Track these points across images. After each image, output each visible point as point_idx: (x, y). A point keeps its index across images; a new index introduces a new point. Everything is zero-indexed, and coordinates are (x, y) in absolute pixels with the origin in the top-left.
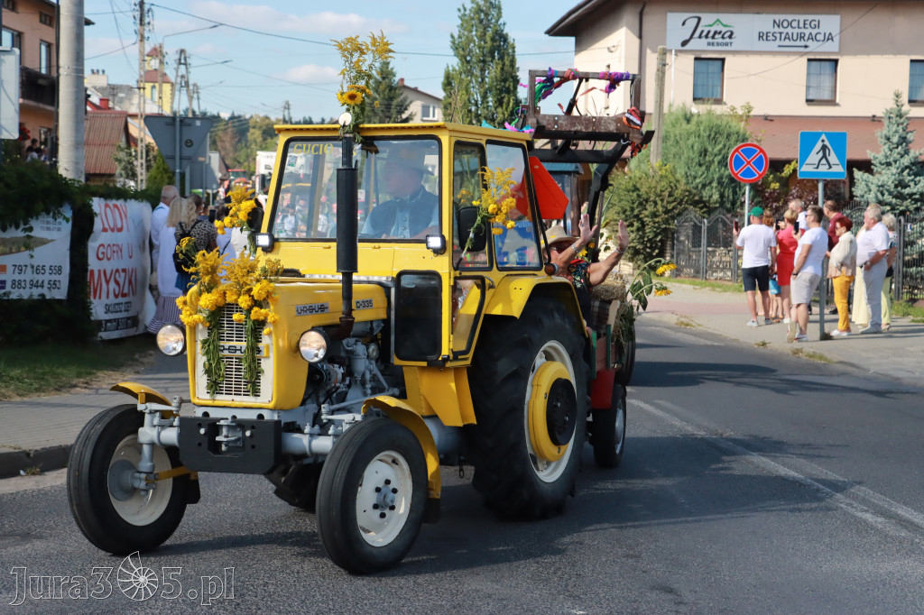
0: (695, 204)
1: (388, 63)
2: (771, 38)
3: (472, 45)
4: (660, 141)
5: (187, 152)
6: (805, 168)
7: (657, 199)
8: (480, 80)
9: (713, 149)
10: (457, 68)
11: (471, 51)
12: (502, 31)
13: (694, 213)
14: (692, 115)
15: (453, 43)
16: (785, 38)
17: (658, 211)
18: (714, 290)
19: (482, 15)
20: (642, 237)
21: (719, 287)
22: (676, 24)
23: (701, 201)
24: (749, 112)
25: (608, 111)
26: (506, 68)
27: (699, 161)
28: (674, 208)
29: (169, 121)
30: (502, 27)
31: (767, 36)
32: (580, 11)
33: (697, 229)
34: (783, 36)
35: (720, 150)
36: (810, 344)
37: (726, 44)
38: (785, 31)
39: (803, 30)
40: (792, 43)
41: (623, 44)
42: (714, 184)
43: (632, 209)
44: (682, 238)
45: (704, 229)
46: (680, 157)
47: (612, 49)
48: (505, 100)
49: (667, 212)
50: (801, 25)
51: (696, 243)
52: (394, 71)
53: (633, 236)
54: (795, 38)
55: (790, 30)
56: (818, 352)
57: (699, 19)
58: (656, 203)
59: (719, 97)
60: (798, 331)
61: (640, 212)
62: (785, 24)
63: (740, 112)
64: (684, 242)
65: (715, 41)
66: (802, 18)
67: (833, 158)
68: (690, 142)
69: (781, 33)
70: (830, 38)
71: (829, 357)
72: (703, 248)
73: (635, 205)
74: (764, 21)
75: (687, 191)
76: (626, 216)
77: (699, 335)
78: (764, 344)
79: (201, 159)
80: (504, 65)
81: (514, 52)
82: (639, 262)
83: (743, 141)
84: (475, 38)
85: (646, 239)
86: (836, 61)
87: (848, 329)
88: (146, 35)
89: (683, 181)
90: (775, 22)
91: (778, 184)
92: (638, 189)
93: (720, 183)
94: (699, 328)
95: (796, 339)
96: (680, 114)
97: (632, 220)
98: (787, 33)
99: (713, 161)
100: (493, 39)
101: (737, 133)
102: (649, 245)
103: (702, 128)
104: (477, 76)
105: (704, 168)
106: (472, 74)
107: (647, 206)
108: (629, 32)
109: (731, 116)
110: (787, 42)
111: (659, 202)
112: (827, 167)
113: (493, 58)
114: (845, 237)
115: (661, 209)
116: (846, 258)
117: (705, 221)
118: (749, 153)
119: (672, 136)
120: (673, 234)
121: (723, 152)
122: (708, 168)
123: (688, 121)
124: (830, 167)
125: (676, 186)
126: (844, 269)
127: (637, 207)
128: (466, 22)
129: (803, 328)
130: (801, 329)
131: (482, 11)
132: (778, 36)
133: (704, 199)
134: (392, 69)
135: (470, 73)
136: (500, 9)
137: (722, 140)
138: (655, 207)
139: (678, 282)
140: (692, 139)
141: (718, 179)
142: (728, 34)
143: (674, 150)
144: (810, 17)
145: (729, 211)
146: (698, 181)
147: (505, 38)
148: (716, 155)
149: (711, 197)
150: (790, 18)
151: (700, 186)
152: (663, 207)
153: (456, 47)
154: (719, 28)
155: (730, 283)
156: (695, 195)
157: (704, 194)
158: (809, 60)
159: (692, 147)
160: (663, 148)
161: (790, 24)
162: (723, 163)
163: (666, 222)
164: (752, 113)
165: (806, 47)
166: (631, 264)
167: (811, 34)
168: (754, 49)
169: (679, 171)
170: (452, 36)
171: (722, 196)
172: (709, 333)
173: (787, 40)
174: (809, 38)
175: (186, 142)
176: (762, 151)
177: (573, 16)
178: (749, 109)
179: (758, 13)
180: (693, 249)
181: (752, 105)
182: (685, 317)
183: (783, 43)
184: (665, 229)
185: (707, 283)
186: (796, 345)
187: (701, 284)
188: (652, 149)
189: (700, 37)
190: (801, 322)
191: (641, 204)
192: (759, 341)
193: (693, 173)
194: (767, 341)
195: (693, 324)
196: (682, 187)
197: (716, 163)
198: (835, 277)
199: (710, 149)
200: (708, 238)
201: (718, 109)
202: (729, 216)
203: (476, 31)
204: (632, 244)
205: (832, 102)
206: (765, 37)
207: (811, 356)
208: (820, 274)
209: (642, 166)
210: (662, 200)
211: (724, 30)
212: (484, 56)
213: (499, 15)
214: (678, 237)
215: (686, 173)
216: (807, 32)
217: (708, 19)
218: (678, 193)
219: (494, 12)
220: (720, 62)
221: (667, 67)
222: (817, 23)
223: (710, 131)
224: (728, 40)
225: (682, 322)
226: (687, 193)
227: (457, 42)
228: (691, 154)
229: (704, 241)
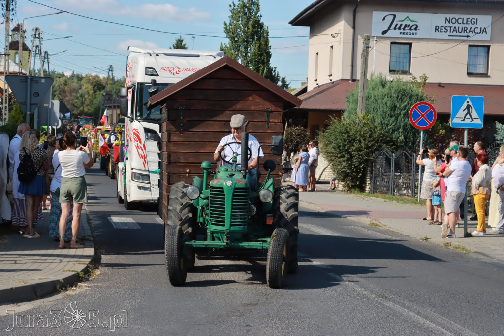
0: (387, 143)
1: (182, 41)
2: (444, 30)
3: (239, 30)
4: (364, 100)
5: (35, 100)
6: (455, 121)
7: (361, 139)
8: (244, 54)
9: (400, 106)
10: (228, 46)
11: (238, 34)
12: (260, 21)
13: (386, 149)
14: (386, 82)
15: (226, 29)
16: (454, 31)
17: (362, 147)
18: (398, 202)
19: (246, 9)
20: (350, 165)
21: (402, 200)
22: (378, 19)
23: (391, 141)
24: (425, 81)
25: (331, 78)
26: (262, 46)
27: (391, 113)
28: (372, 145)
29: (23, 79)
30: (259, 18)
31: (441, 29)
32: (313, 8)
33: (388, 160)
34: (452, 29)
35: (405, 107)
36: (457, 240)
37: (413, 34)
38: (453, 25)
39: (466, 25)
40: (458, 34)
41: (342, 32)
42: (401, 130)
43: (344, 146)
44: (378, 166)
45: (393, 159)
46: (378, 111)
47: (334, 35)
48: (261, 68)
49: (368, 148)
50: (465, 22)
51: (388, 170)
52: (186, 46)
53: (344, 164)
54: (460, 31)
55: (457, 25)
56: (462, 245)
57: (395, 16)
58: (360, 142)
59: (407, 69)
60: (449, 231)
61: (349, 148)
62: (454, 21)
63: (419, 81)
64: (379, 169)
65: (406, 31)
66: (465, 17)
67: (474, 114)
68: (384, 101)
69: (451, 27)
70: (484, 31)
71: (468, 249)
72: (392, 173)
73: (347, 142)
74: (439, 19)
75: (382, 134)
76: (340, 150)
77: (384, 232)
78: (426, 239)
79: (45, 105)
80: (260, 44)
81: (268, 35)
82: (348, 182)
83: (421, 101)
84: (241, 25)
85: (353, 166)
86: (488, 47)
87: (484, 231)
88: (11, 17)
89: (380, 127)
90: (446, 19)
91: (444, 131)
92: (349, 132)
93: (404, 129)
94: (384, 227)
95: (448, 236)
96: (378, 81)
97: (344, 153)
98: (455, 27)
99: (400, 114)
100: (253, 26)
101: (417, 95)
102: (355, 170)
103: (393, 91)
104: (242, 51)
105: (394, 118)
106: (239, 50)
107: (354, 144)
108: (346, 24)
109: (413, 83)
110: (455, 33)
111: (363, 141)
112: (470, 120)
113: (253, 39)
114: (483, 167)
115: (363, 146)
116: (482, 181)
117: (394, 154)
118: (423, 109)
119: (372, 96)
120: (372, 163)
121: (407, 108)
122: (396, 119)
123: (384, 86)
124: (472, 120)
125: (374, 130)
126: (481, 188)
127: (348, 144)
128: (235, 15)
129: (453, 229)
130: (451, 230)
131: (246, 7)
132: (449, 28)
133: (394, 140)
134: (185, 45)
135: (237, 49)
136: (258, 5)
137: (406, 99)
138: (360, 144)
139: (375, 196)
140: (386, 99)
141: (403, 126)
142: (415, 26)
143: (373, 106)
144: (471, 17)
145: (410, 148)
146: (389, 127)
147: (261, 26)
148: (402, 110)
149: (398, 138)
150: (457, 16)
151: (391, 131)
152: (365, 144)
153: (228, 31)
154: (408, 22)
155: (409, 198)
156: (387, 137)
157: (394, 136)
158: (470, 46)
159: (386, 104)
160: (366, 104)
161: (457, 21)
162: (406, 115)
163: (367, 155)
164: (427, 81)
165: (468, 36)
166: (342, 183)
167: (471, 28)
168: (432, 38)
169: (376, 120)
170: (225, 24)
171: (406, 138)
172: (390, 231)
173: (455, 32)
174: (470, 31)
175: (35, 93)
176: (432, 108)
177: (308, 12)
178: (426, 78)
179: (435, 13)
180: (385, 174)
181: (427, 75)
182: (375, 220)
183: (452, 34)
184: (366, 159)
185: (394, 198)
186: (448, 240)
187: (390, 198)
188: (358, 105)
189: (395, 28)
190: (451, 225)
191: (350, 142)
192: (423, 237)
193: (386, 122)
194: (428, 238)
195: (381, 225)
196: (378, 131)
197: (402, 115)
198: (475, 194)
199: (398, 106)
200: (395, 166)
201: (405, 78)
202: (410, 152)
203: (241, 20)
204: (344, 170)
205: (485, 75)
206: (439, 30)
207: (457, 248)
208: (464, 192)
209: (352, 116)
210: (365, 140)
211: (412, 24)
212: (247, 38)
213: (258, 10)
214: (375, 165)
215: (381, 122)
216: (469, 26)
217: (401, 16)
218: (375, 135)
219: (254, 8)
220: (408, 46)
221: (370, 49)
222: (475, 21)
223: (398, 93)
224: (414, 31)
225: (373, 224)
226: (382, 135)
227: (228, 28)
228: (385, 109)
229: (392, 168)
